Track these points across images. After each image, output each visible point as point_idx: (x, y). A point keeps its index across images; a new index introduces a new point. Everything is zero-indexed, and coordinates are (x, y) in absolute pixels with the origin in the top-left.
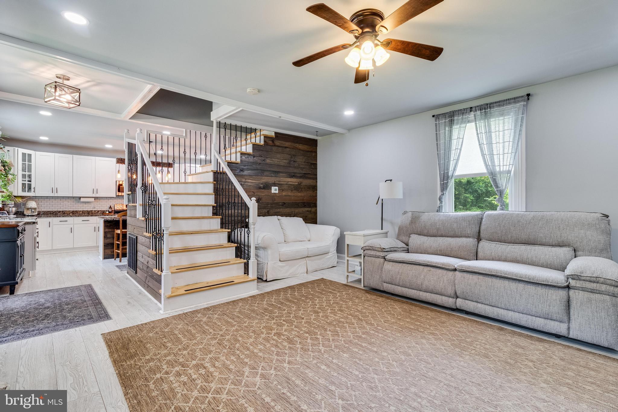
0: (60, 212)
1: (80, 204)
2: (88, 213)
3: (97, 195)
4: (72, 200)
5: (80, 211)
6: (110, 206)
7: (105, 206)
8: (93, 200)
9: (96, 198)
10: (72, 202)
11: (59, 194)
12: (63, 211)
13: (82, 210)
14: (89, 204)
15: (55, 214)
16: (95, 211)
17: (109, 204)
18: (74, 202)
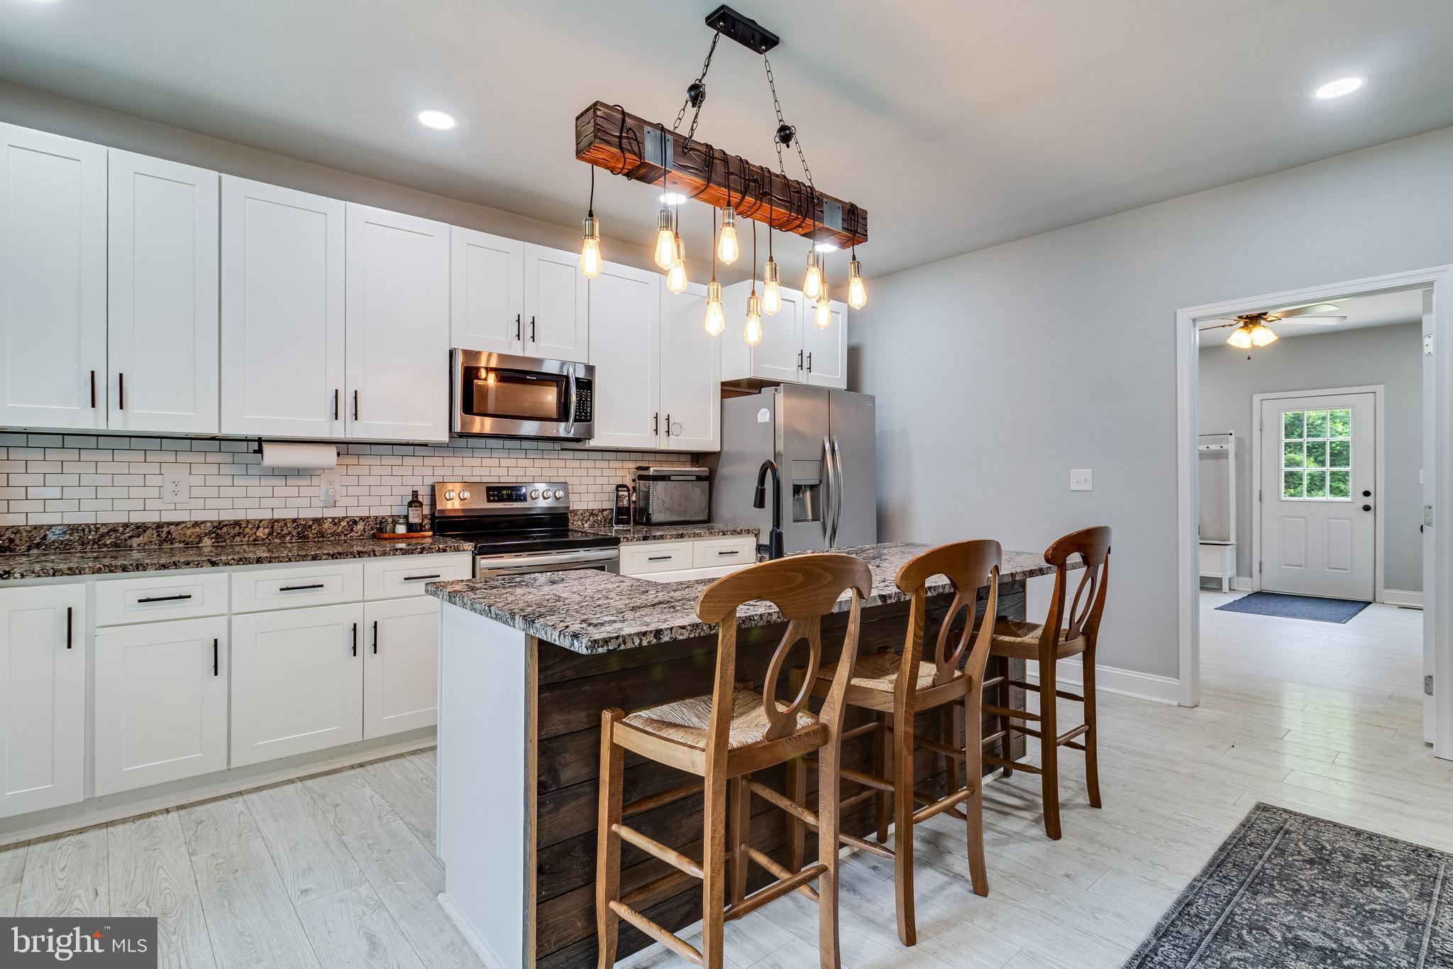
0: (141, 528)
1: (255, 481)
2: (302, 537)
3: (357, 432)
4: (212, 458)
5: (258, 524)
6: (415, 494)
7: (387, 491)
8: (328, 456)
9: (345, 447)
10: (214, 469)
11: (137, 419)
12: (159, 526)
13: (267, 515)
14: (306, 482)
15: (115, 545)
16: (336, 522)
17: (408, 481)
18: (224, 469)
